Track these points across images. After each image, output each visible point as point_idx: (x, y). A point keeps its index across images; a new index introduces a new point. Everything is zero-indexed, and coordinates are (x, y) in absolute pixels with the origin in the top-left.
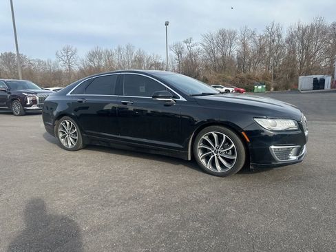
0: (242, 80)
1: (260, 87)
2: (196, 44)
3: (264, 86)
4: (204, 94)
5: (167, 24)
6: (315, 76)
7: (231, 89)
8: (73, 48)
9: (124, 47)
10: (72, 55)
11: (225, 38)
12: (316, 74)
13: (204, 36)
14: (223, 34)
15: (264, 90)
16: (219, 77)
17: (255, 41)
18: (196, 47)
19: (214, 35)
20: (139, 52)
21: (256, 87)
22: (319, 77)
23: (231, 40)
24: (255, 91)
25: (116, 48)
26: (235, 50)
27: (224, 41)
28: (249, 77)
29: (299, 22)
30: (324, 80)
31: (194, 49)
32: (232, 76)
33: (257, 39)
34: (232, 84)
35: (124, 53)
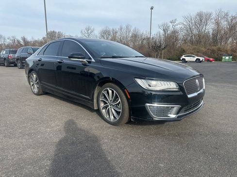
0: (213, 51)
1: (227, 58)
3: (231, 57)
4: (114, 57)
7: (201, 59)
8: (92, 28)
9: (124, 26)
10: (91, 32)
11: (202, 18)
13: (185, 17)
14: (200, 15)
15: (231, 60)
16: (194, 49)
17: (227, 21)
19: (193, 17)
20: (135, 30)
21: (224, 57)
23: (207, 20)
24: (223, 60)
25: (119, 27)
26: (210, 28)
27: (201, 21)
28: (219, 50)
32: (205, 48)
33: (229, 19)
34: (204, 54)
35: (124, 31)
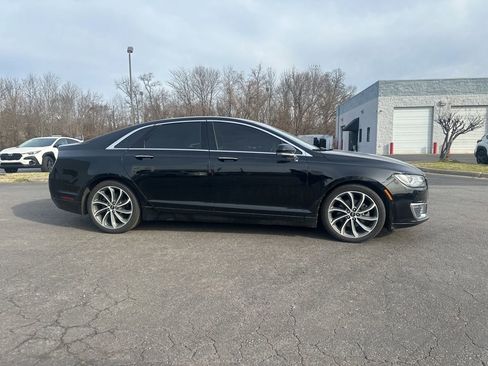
2: (158, 83)
5: (130, 51)
6: (315, 136)
12: (315, 133)
13: (174, 73)
14: (200, 73)
17: (243, 88)
18: (157, 87)
19: (189, 74)
22: (319, 137)
23: (212, 83)
29: (293, 69)
30: (325, 141)
31: (156, 90)
